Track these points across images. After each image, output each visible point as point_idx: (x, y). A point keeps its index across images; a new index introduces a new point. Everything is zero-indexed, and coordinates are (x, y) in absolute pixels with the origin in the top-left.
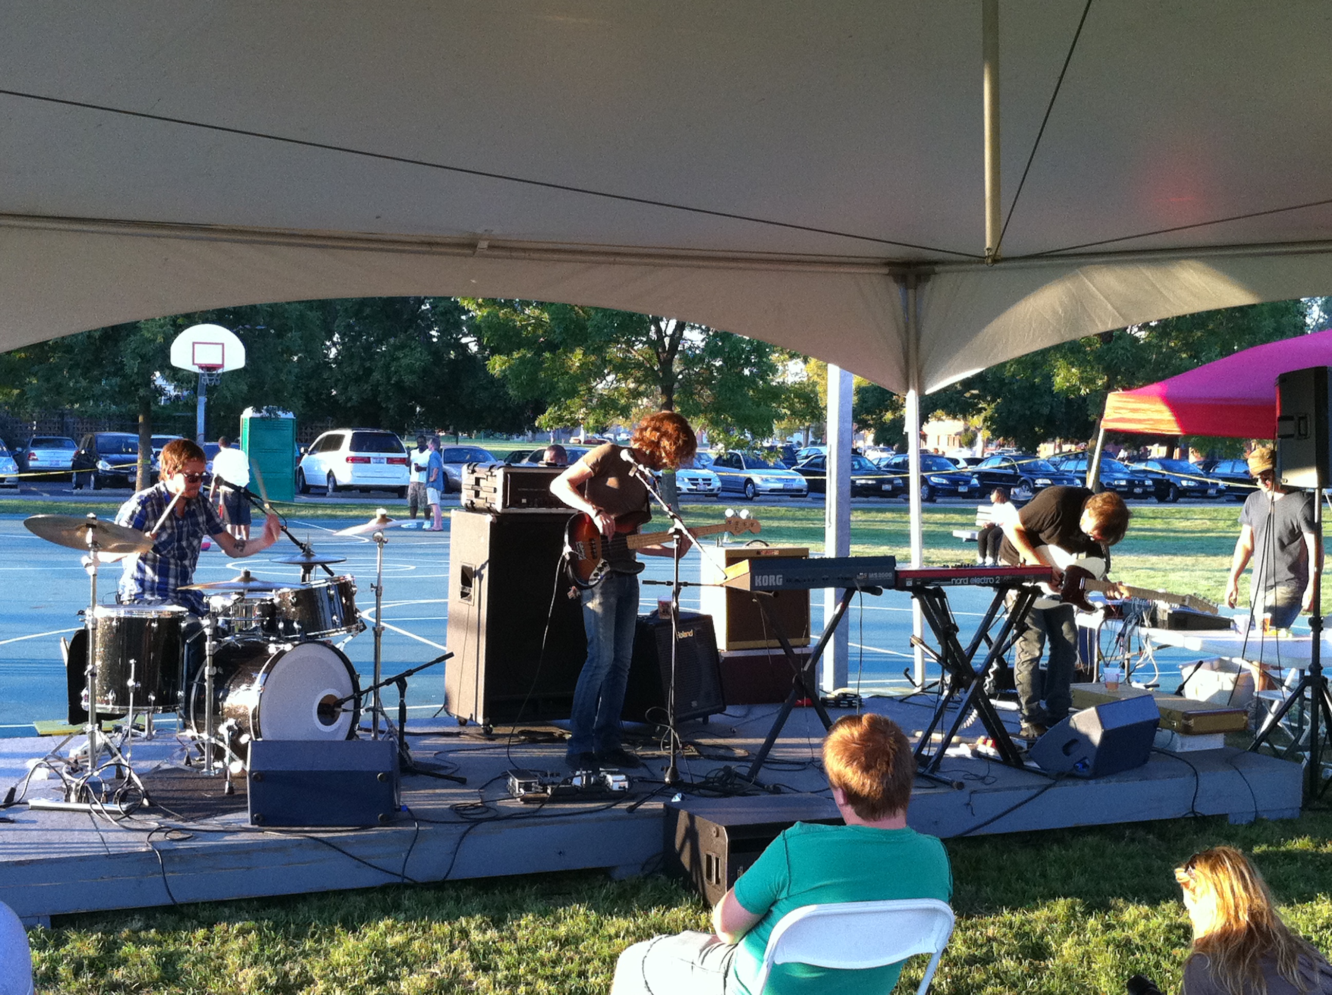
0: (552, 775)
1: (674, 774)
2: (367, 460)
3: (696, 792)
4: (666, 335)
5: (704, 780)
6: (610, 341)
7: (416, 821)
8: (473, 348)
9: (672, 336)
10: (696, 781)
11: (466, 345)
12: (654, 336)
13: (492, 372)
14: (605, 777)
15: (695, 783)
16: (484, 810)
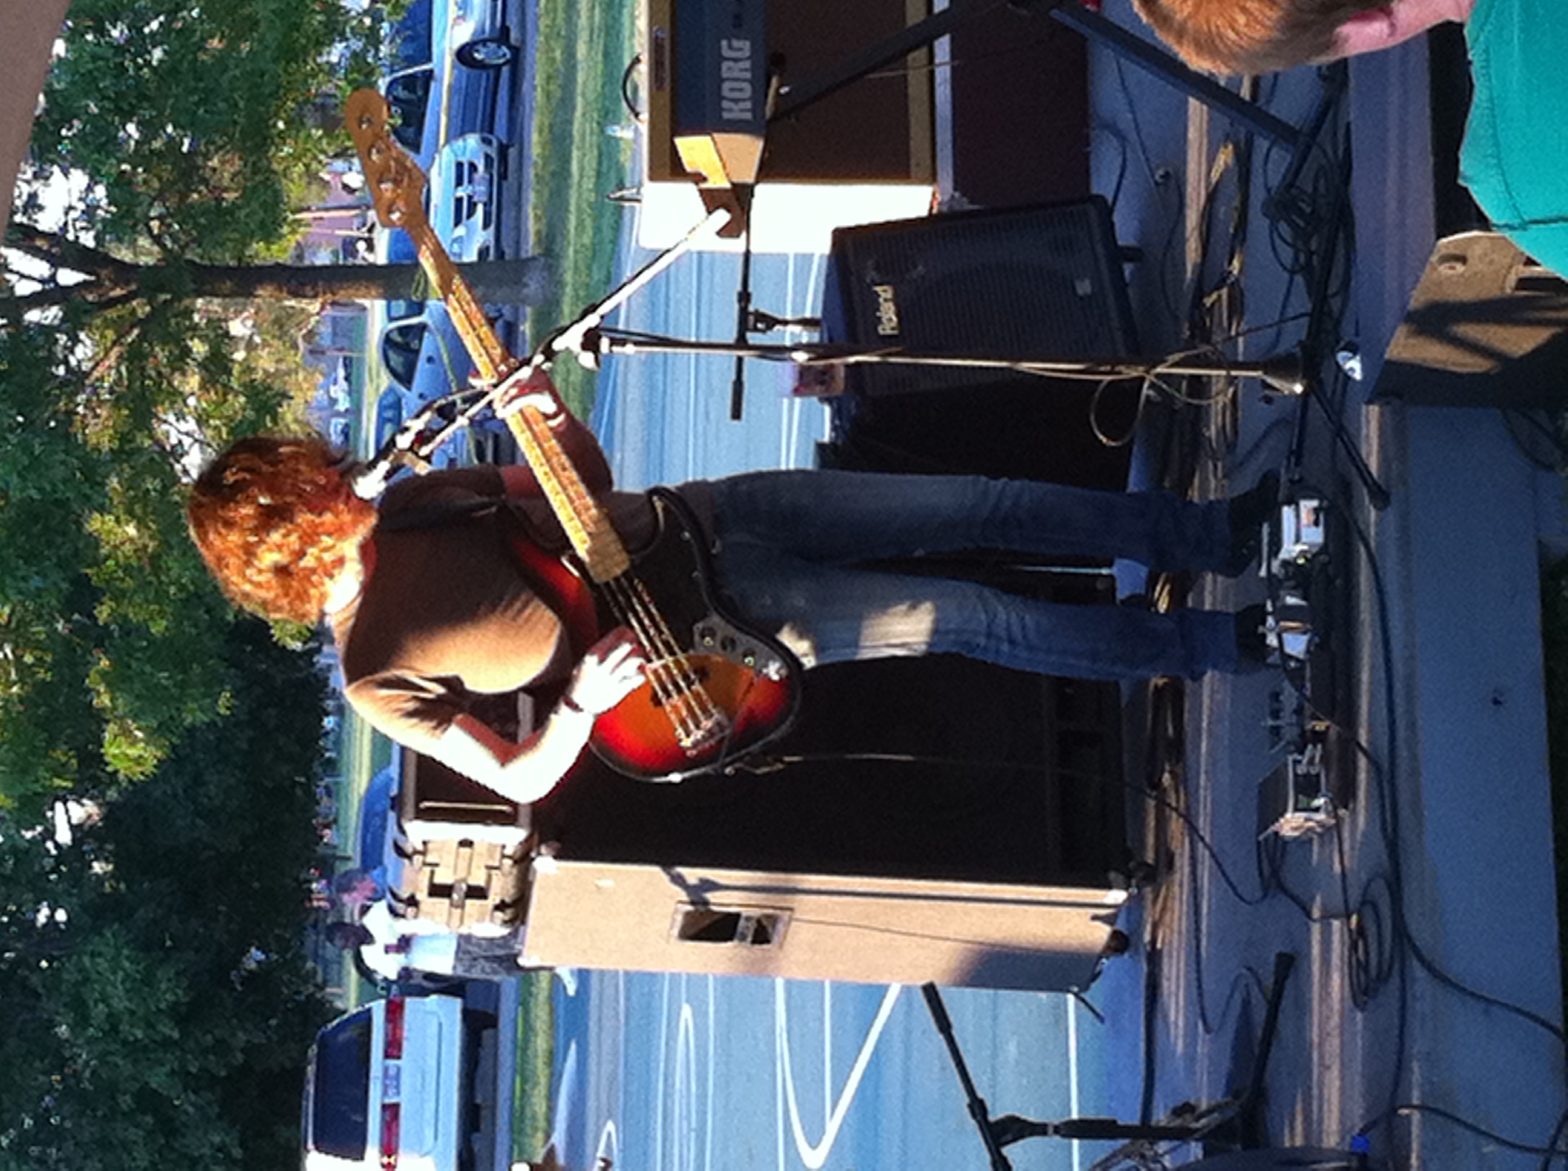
0: (1276, 714)
1: (1283, 366)
2: (391, 1111)
3: (1335, 304)
4: (53, 278)
5: (1299, 279)
6: (68, 437)
7: (1394, 1111)
8: (82, 811)
9: (56, 262)
10: (1301, 302)
11: (73, 828)
12: (52, 314)
13: (149, 766)
14: (1285, 564)
15: (1308, 307)
16: (1368, 911)
